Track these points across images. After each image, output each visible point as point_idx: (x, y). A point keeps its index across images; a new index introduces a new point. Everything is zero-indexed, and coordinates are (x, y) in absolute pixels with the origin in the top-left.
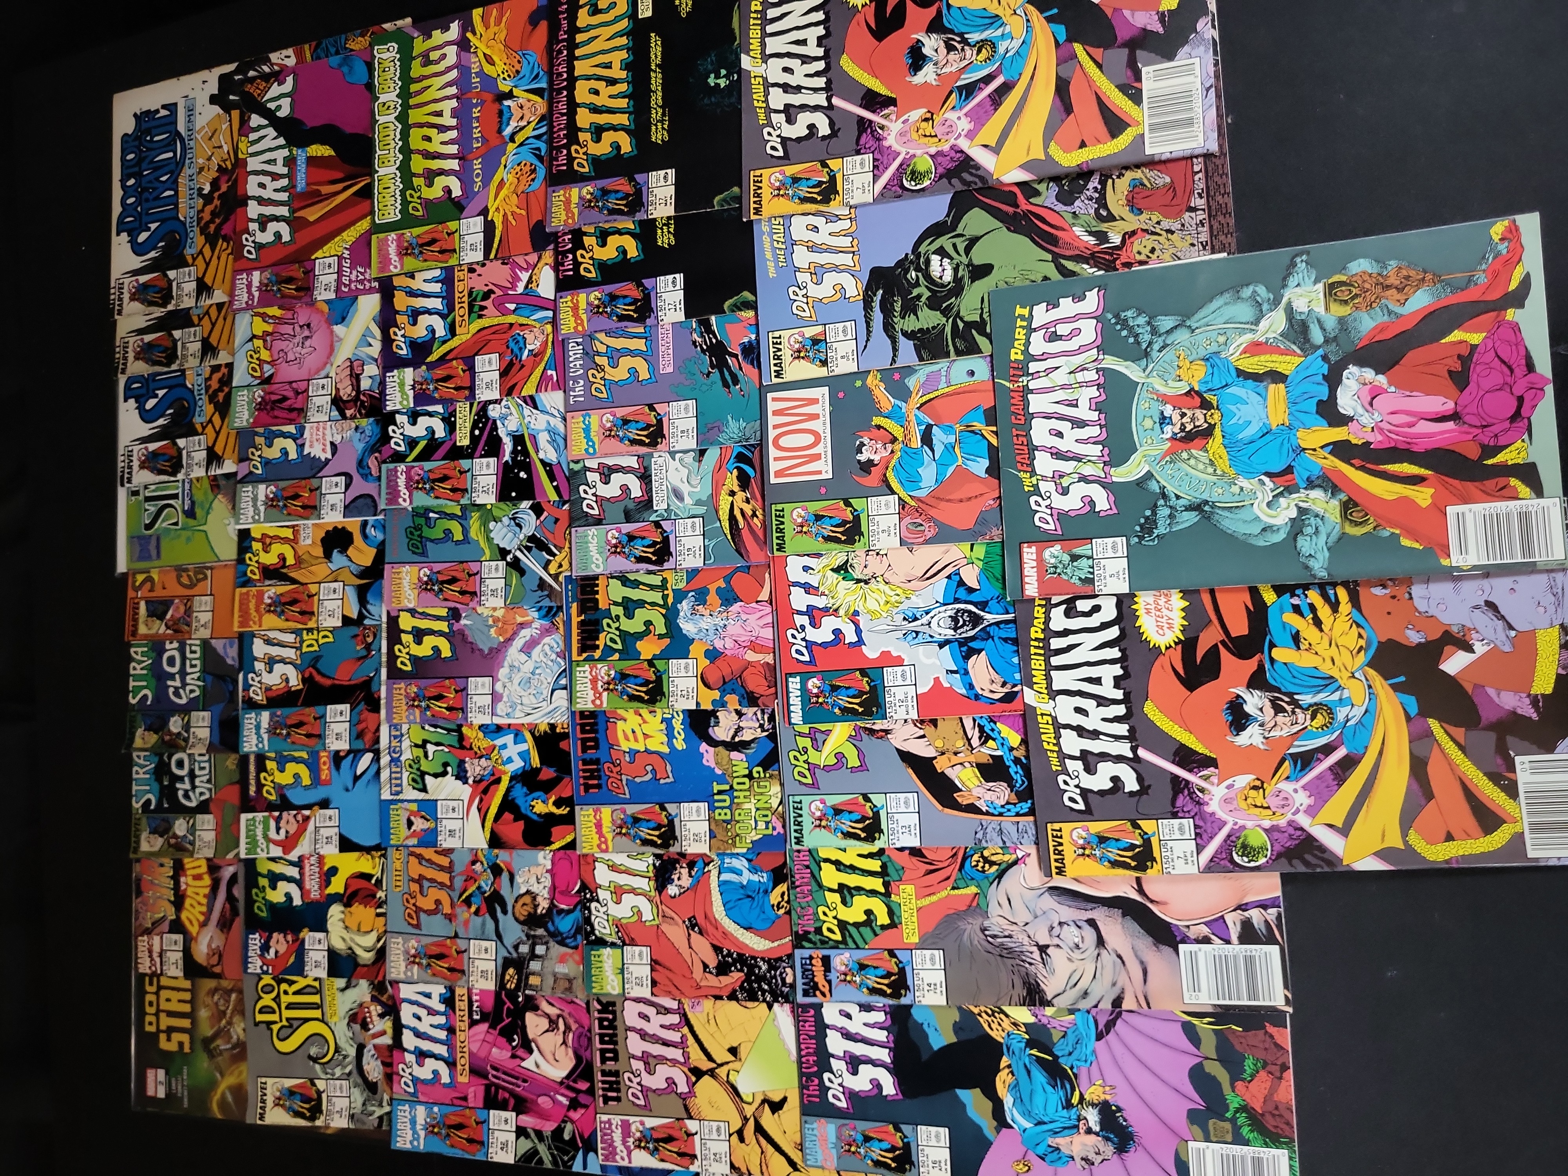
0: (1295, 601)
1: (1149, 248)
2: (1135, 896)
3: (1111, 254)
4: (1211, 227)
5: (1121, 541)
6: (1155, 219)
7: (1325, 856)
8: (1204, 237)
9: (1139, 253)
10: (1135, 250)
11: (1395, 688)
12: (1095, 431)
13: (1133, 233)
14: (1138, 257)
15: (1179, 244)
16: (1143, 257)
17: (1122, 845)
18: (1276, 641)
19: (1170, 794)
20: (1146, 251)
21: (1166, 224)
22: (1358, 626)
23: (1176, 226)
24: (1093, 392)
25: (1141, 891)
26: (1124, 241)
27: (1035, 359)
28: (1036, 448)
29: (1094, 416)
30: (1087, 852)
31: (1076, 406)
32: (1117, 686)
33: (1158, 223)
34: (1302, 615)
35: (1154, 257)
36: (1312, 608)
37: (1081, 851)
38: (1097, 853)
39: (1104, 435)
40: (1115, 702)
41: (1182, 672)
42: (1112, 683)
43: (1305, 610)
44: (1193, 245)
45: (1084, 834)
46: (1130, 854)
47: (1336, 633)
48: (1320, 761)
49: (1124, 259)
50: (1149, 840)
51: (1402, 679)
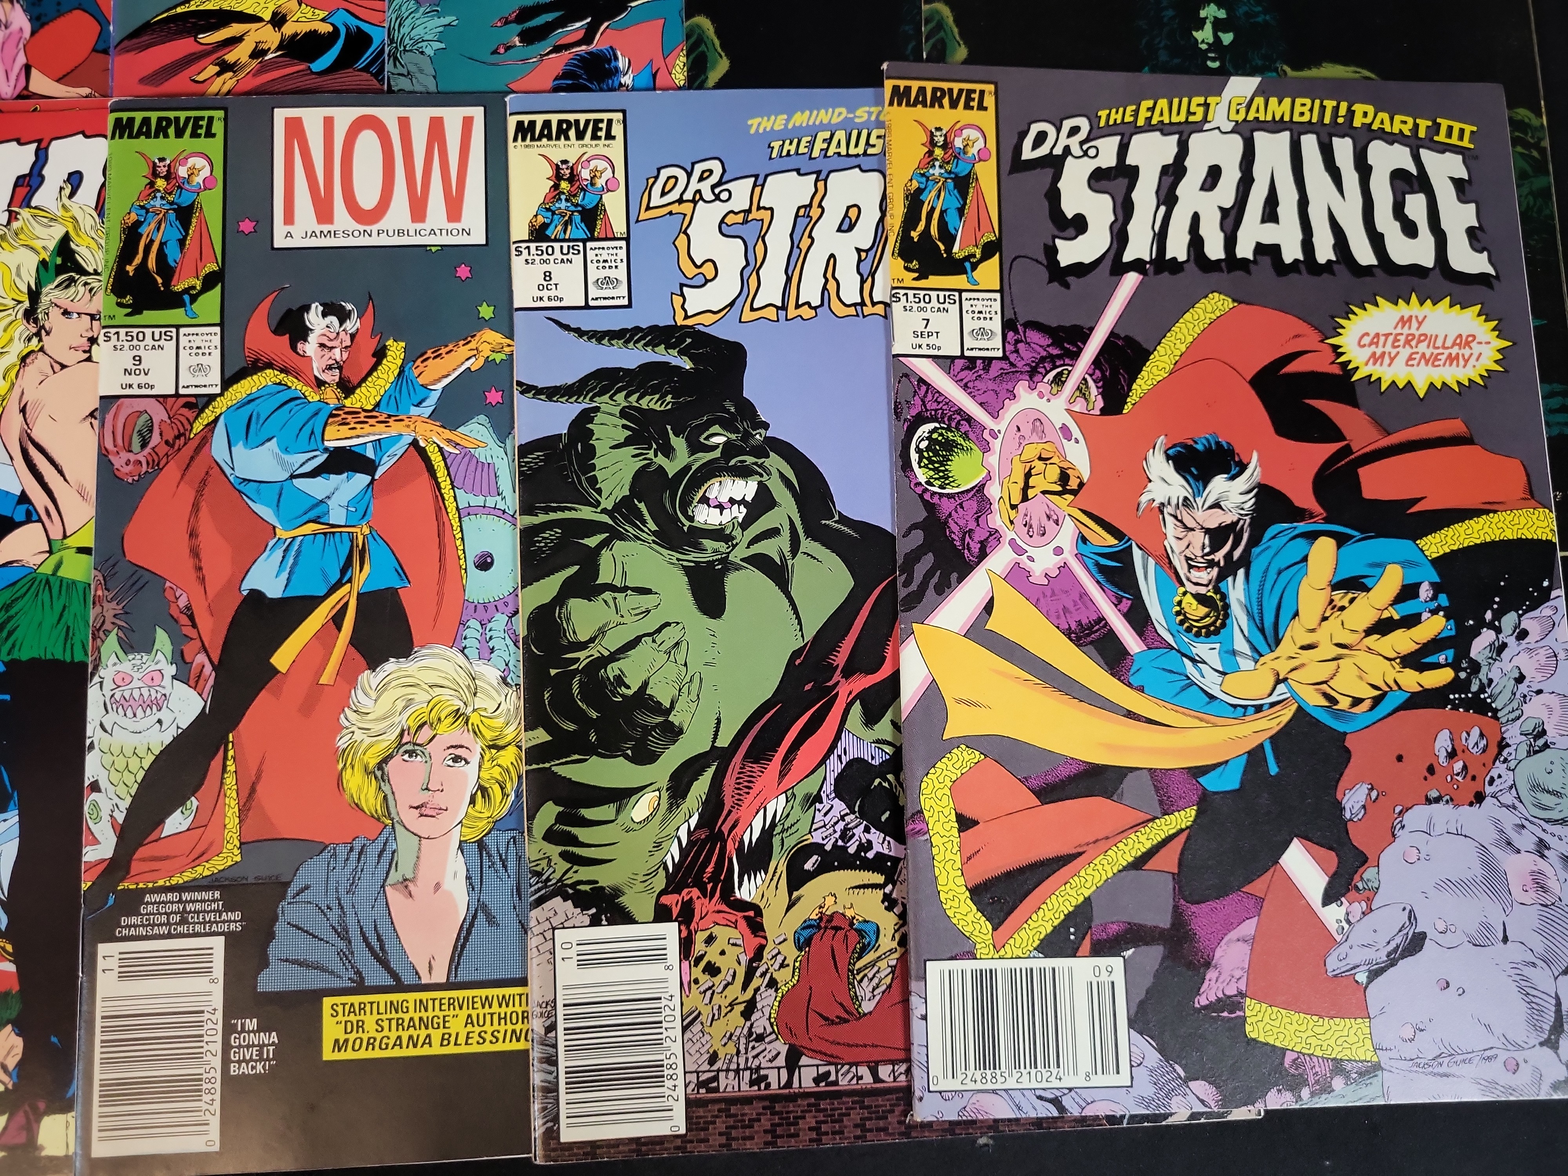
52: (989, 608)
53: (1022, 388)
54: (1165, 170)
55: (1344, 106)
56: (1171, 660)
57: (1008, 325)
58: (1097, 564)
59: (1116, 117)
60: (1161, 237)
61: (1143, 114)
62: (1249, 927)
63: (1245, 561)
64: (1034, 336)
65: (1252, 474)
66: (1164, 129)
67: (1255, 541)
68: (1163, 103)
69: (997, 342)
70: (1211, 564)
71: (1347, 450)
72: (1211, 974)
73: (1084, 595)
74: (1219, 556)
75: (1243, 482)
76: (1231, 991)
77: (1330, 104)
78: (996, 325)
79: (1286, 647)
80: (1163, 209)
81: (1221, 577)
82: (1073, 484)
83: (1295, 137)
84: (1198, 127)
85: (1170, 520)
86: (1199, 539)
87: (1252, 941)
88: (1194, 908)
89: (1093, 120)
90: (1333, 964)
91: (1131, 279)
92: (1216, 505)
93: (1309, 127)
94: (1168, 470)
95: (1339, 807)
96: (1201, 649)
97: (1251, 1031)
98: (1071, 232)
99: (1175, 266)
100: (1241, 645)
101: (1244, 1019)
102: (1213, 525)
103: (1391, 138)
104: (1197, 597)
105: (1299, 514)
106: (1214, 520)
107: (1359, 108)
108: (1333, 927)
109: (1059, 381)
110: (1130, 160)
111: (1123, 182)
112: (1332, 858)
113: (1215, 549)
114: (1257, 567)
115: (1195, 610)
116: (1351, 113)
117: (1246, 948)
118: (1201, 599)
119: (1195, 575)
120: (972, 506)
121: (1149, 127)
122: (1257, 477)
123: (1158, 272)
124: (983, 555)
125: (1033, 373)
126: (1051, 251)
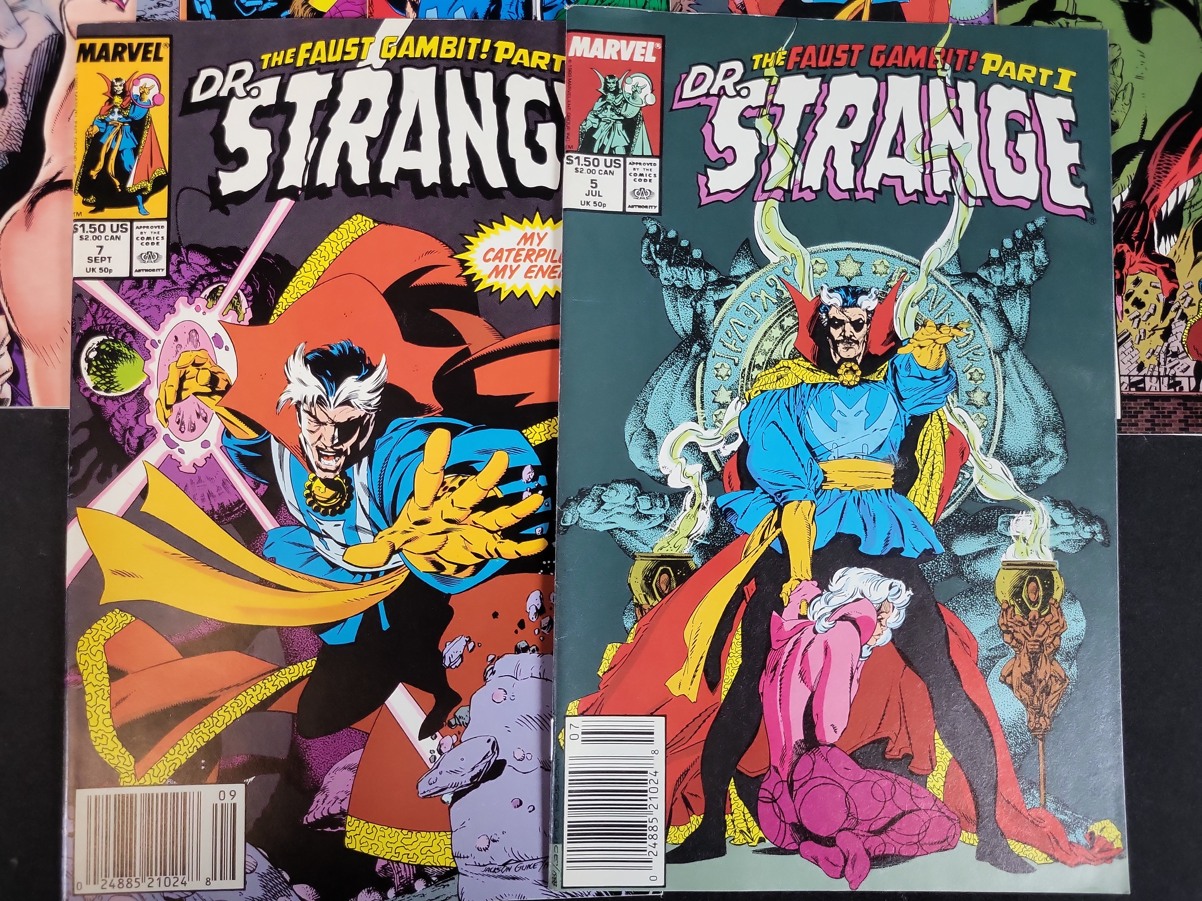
0: (527, 474)
1: (1144, 298)
2: (44, 175)
3: (1140, 237)
4: (1166, 398)
5: (652, 204)
6: (1191, 312)
7: (93, 482)
8: (1151, 386)
9: (1137, 282)
10: (1142, 275)
11: (371, 614)
12: (845, 180)
13: (1170, 274)
14: (1130, 279)
15: (1145, 346)
16: (1129, 286)
17: (127, 158)
18: (462, 438)
19: (212, 245)
20: (1139, 292)
21: (1180, 329)
22: (478, 567)
23: (1175, 344)
24: (913, 183)
25: (52, 186)
26: (1160, 259)
27: (981, 93)
28: (826, 81)
29: (872, 181)
30: (118, 100)
31: (892, 153)
32: (402, 174)
33: (1183, 317)
34: (504, 480)
35: (1128, 305)
36: (514, 499)
37: (119, 89)
38: (116, 117)
39: (837, 195)
40: (375, 169)
41: (420, 282)
42: (407, 167)
43: (511, 488)
44: (1141, 367)
45: (148, 97)
46: (111, 169)
47: (468, 531)
48: (255, 488)
49: (1130, 256)
50: (134, 203)
51: (385, 625)
52: (144, 493)
53: (181, 304)
54: (320, 105)
55: (487, 43)
56: (301, 535)
57: (173, 248)
58: (239, 455)
59: (278, 59)
60: (312, 166)
61: (303, 55)
62: (354, 758)
63: (369, 450)
64: (196, 258)
65: (380, 374)
66: (321, 68)
67: (379, 432)
68: (321, 45)
69: (162, 263)
70: (339, 453)
71: (466, 353)
72: (319, 797)
73: (226, 482)
74: (347, 446)
75: (371, 383)
76: (335, 810)
77: (474, 42)
78: (162, 249)
79: (402, 523)
80: (316, 140)
81: (348, 464)
82: (222, 386)
83: (440, 73)
84: (352, 66)
85: (305, 416)
86: (329, 431)
87: (355, 769)
88: (309, 742)
89: (256, 63)
90: (424, 787)
91: (284, 205)
92: (347, 402)
93: (453, 63)
94: (306, 373)
95: (441, 657)
96: (328, 526)
97: (350, 843)
98: (233, 164)
99: (324, 191)
100: (362, 521)
101: (343, 834)
102: (342, 419)
103: (527, 72)
104: (325, 481)
105: (422, 409)
106: (343, 415)
107: (501, 45)
108: (426, 756)
109: (214, 296)
110: (289, 98)
111: (280, 119)
112: (430, 699)
113: (342, 441)
114: (379, 455)
115: (323, 493)
116: (493, 50)
117: (350, 775)
118: (327, 483)
119: (324, 463)
120: (132, 407)
121: (307, 67)
122: (384, 377)
123: (307, 198)
124: (141, 448)
125: (192, 290)
126: (215, 182)
